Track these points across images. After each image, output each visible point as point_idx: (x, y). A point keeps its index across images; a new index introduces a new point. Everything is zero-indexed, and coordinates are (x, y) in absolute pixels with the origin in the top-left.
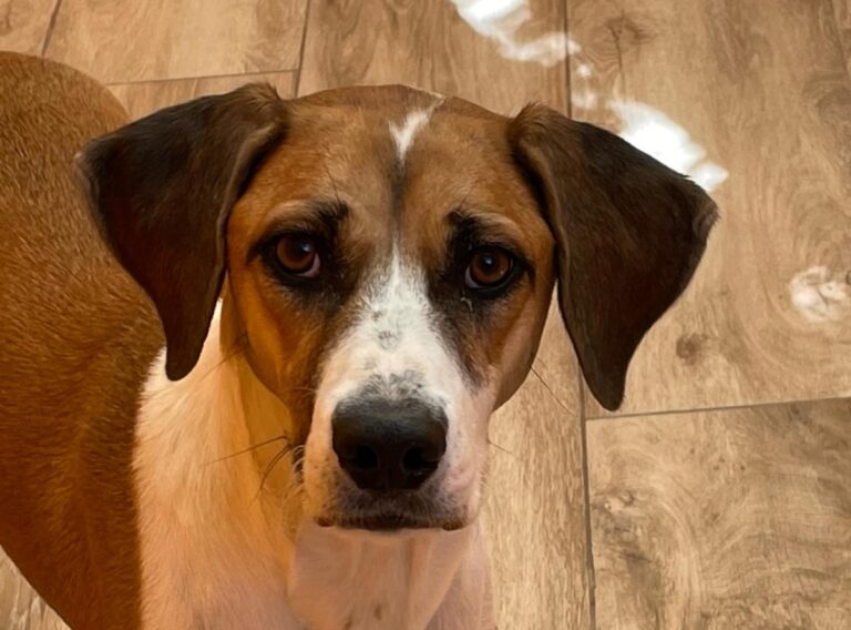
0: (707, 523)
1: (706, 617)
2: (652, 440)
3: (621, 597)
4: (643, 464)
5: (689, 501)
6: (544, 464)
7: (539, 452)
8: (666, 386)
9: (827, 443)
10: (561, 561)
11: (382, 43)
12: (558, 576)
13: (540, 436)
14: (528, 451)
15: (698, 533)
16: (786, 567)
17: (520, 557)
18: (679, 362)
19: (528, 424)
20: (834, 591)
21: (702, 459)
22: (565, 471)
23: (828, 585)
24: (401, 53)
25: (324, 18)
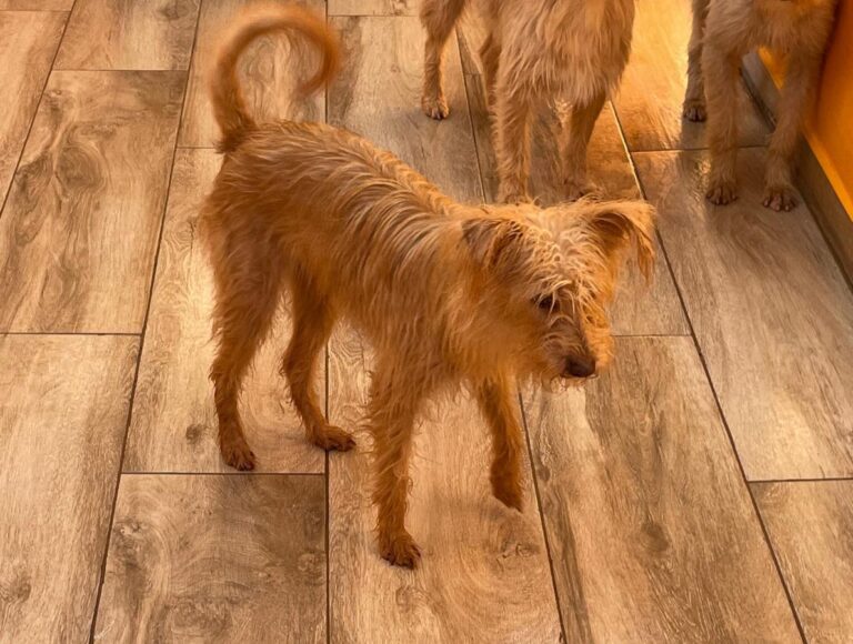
0: (181, 547)
1: (167, 608)
2: (159, 490)
3: (117, 590)
4: (150, 506)
5: (172, 532)
6: (90, 500)
7: (88, 492)
8: (175, 456)
9: (265, 502)
10: (86, 564)
11: (48, 220)
12: (82, 574)
13: (90, 481)
14: (81, 491)
15: (174, 553)
16: (222, 581)
17: (61, 560)
18: (185, 441)
19: (85, 472)
20: (248, 598)
21: (187, 506)
22: (101, 506)
23: (246, 594)
24: (60, 227)
25: (17, 200)
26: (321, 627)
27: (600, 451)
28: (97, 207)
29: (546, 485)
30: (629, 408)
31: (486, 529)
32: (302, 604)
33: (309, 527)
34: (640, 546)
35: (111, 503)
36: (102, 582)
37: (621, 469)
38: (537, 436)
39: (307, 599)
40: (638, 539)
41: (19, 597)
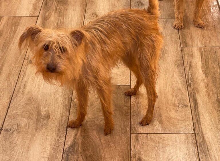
26: (129, 127)
27: (205, 79)
28: (67, 10)
29: (190, 88)
30: (214, 67)
31: (174, 100)
32: (123, 121)
33: (125, 100)
34: (215, 105)
35: (71, 93)
36: (69, 114)
37: (211, 84)
38: (188, 75)
39: (125, 119)
40: (215, 103)
41: (47, 118)
